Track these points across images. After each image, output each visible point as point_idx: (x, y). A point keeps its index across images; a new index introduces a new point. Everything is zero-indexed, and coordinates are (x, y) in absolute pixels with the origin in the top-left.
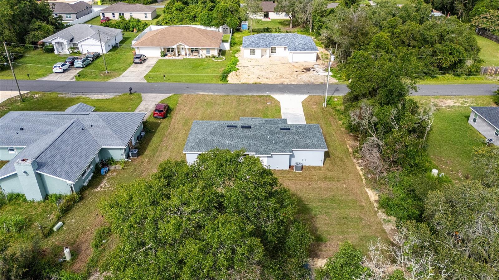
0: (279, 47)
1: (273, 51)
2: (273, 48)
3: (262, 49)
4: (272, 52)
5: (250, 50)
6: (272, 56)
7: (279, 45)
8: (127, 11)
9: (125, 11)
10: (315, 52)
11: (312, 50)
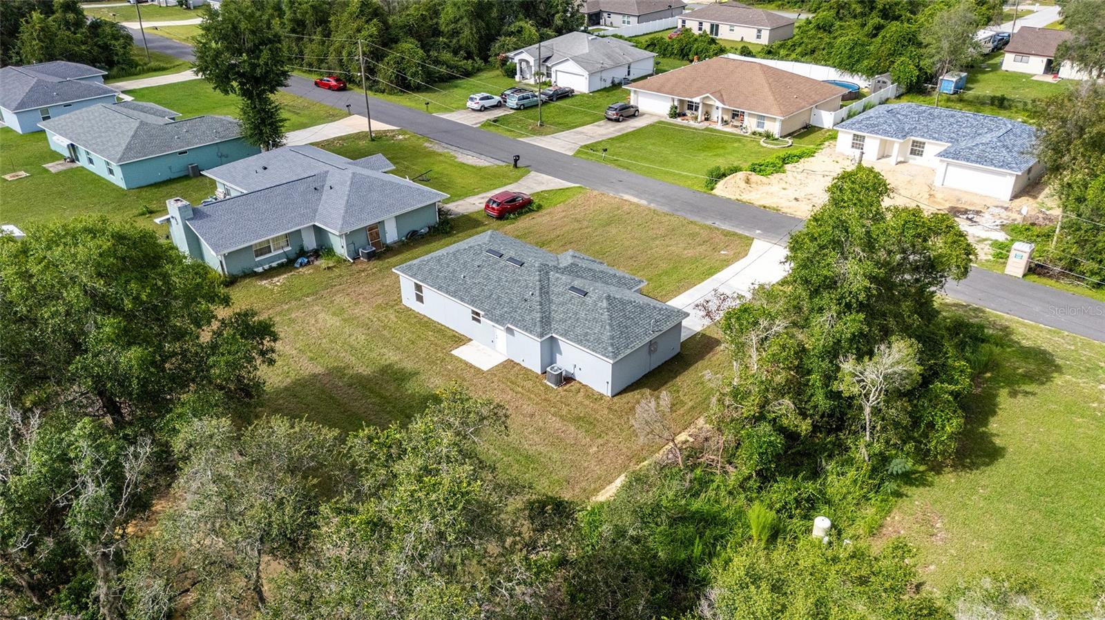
0: (932, 143)
1: (917, 150)
2: (917, 142)
3: (881, 139)
4: (913, 152)
5: (852, 136)
6: (911, 161)
7: (934, 138)
8: (726, 20)
9: (723, 21)
10: (1010, 174)
11: (1001, 166)
